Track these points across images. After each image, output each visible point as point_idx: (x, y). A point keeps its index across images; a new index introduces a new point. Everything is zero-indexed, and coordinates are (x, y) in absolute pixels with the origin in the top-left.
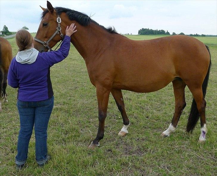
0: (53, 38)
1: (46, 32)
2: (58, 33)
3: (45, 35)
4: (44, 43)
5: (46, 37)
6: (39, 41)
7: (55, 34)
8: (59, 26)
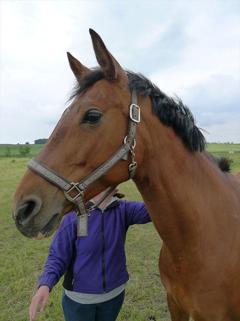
0: (107, 172)
1: (87, 145)
2: (125, 158)
3: (80, 157)
4: (68, 186)
5: (83, 164)
6: (53, 177)
7: (114, 160)
8: (132, 136)
